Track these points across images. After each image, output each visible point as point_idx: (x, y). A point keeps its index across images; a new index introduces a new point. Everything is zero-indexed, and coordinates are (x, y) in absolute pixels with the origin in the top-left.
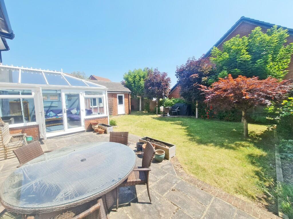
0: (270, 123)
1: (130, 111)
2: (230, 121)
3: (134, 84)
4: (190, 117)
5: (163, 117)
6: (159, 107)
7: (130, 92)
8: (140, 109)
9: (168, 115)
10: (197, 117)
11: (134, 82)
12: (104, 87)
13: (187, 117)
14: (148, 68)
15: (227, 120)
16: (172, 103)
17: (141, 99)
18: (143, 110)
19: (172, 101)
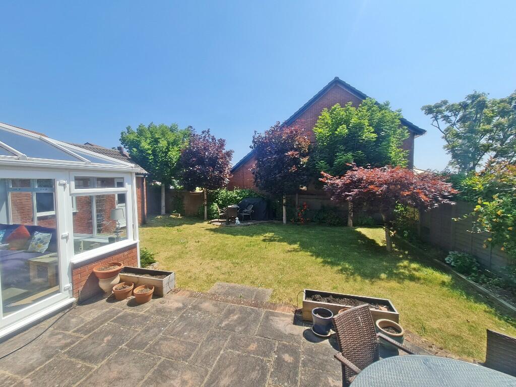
0: (378, 224)
1: (146, 217)
2: (334, 225)
3: (153, 157)
4: (272, 222)
5: (228, 227)
6: (209, 205)
7: (145, 175)
8: (163, 211)
9: (238, 221)
10: (284, 221)
11: (154, 152)
12: (130, 166)
13: (268, 223)
14: (191, 127)
15: (331, 225)
16: (235, 197)
17: (165, 189)
18: (168, 212)
19: (235, 195)
